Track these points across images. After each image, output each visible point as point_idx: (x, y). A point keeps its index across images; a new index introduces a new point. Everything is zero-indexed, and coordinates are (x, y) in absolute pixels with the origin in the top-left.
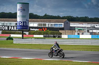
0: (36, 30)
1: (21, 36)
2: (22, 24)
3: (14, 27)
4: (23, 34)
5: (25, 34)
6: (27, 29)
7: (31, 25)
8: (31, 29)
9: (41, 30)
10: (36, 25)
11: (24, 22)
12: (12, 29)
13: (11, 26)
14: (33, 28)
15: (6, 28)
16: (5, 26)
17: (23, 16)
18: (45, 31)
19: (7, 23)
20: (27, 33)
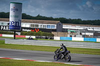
0: (28, 30)
2: (15, 24)
3: (6, 27)
4: (15, 34)
5: (17, 34)
6: (19, 29)
7: (24, 25)
8: (23, 30)
10: (28, 25)
11: (16, 22)
13: (3, 26)
14: (25, 28)
17: (16, 16)
18: (37, 32)
20: (19, 34)
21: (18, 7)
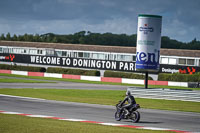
0: (173, 71)
1: (142, 82)
2: (146, 58)
3: (129, 63)
4: (147, 79)
5: (151, 79)
6: (155, 68)
7: (164, 61)
8: (164, 70)
9: (184, 72)
10: (173, 61)
11: (150, 55)
12: (126, 67)
13: (124, 63)
14: (167, 66)
15: (114, 65)
16: (111, 61)
17: (149, 43)
18: (191, 74)
19: (116, 56)
20: (155, 77)
21: (154, 23)
